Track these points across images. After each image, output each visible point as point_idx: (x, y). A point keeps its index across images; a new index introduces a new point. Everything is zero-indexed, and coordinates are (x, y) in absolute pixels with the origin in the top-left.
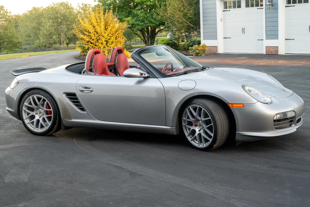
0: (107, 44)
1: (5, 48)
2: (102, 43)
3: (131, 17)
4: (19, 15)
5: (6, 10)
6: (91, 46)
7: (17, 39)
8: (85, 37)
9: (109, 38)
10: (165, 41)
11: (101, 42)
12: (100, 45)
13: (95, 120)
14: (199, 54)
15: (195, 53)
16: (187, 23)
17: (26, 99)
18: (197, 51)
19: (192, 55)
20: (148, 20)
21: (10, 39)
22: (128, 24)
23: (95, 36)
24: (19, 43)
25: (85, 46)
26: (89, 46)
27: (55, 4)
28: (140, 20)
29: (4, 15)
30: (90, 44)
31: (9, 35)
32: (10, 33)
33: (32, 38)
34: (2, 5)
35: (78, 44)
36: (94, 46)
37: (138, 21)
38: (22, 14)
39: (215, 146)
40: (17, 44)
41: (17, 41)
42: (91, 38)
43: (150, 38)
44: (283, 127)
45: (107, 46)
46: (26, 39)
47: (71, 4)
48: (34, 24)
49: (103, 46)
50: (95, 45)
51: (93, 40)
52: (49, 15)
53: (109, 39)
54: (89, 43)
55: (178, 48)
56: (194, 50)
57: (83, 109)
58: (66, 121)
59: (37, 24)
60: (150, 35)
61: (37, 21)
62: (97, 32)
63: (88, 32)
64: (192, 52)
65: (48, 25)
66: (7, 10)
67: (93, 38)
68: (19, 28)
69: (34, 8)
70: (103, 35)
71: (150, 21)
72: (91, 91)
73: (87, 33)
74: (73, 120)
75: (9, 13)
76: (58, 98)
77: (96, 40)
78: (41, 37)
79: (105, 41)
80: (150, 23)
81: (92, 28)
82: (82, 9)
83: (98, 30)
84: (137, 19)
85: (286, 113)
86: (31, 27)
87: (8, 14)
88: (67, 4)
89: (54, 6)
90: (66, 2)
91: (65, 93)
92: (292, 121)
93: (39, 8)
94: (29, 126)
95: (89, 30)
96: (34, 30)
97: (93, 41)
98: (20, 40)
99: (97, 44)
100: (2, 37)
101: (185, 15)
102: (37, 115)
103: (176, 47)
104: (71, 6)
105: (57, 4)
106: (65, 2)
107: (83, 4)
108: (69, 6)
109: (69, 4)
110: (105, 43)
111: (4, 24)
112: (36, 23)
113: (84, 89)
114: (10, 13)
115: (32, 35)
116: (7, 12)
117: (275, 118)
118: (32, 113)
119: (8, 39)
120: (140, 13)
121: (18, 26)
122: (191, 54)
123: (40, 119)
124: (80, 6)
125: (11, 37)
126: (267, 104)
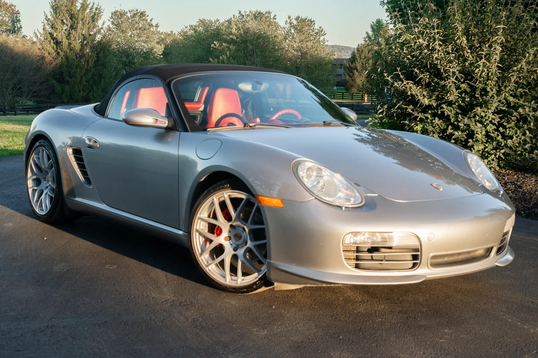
4: (173, 32)
5: (149, 21)
27: (244, 14)
29: (145, 28)
34: (142, 10)
38: (179, 30)
47: (275, 16)
52: (231, 36)
65: (227, 56)
66: (151, 20)
68: (171, 57)
69: (201, 21)
75: (154, 28)
82: (295, 28)
88: (267, 17)
90: (266, 13)
92: (415, 257)
93: (211, 22)
104: (275, 21)
105: (248, 15)
106: (263, 11)
107: (297, 19)
108: (272, 20)
111: (142, 47)
114: (157, 26)
116: (152, 25)
121: (169, 54)
124: (292, 21)
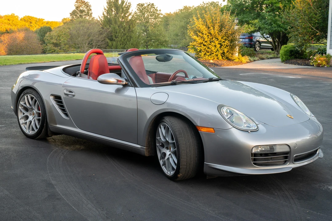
0: (220, 47)
1: (151, 46)
2: (215, 46)
3: (259, 20)
4: (171, 13)
5: (156, 8)
6: (204, 49)
7: (164, 37)
8: (197, 39)
9: (223, 40)
10: (288, 48)
11: (214, 44)
12: (213, 48)
13: (76, 128)
14: (321, 65)
15: (316, 63)
16: (312, 29)
17: (21, 98)
18: (319, 62)
19: (313, 66)
20: (277, 24)
21: (158, 37)
22: (255, 27)
23: (208, 38)
24: (165, 41)
25: (197, 47)
26: (202, 48)
27: (205, 3)
28: (268, 23)
29: (154, 12)
30: (203, 46)
31: (157, 33)
32: (158, 31)
33: (178, 38)
34: (152, 3)
35: (191, 45)
36: (207, 48)
37: (266, 25)
38: (174, 12)
39: (179, 176)
40: (164, 42)
41: (164, 40)
42: (204, 40)
43: (280, 43)
44: (272, 163)
45: (220, 49)
46: (174, 37)
48: (183, 24)
49: (216, 49)
50: (209, 48)
51: (206, 42)
53: (224, 42)
54: (201, 45)
55: (303, 57)
56: (315, 60)
57: (66, 115)
58: (51, 125)
59: (185, 24)
60: (280, 41)
61: (186, 20)
62: (211, 34)
63: (202, 33)
64: (313, 62)
67: (206, 40)
69: (185, 7)
70: (217, 38)
71: (278, 25)
72: (74, 96)
73: (200, 34)
74: (58, 126)
76: (46, 100)
77: (209, 42)
78: (187, 37)
79: (219, 44)
80: (278, 27)
81: (206, 29)
83: (212, 32)
84: (265, 22)
85: (273, 147)
86: (179, 26)
87: (158, 12)
88: (217, 4)
89: (204, 6)
91: (52, 95)
92: (286, 157)
93: (190, 7)
94: (22, 126)
95: (203, 31)
96: (182, 30)
97: (205, 44)
98: (167, 39)
99: (210, 46)
100: (149, 35)
101: (310, 19)
102: (31, 116)
103: (301, 55)
105: (208, 3)
106: (215, 1)
108: (220, 6)
109: (220, 5)
110: (220, 46)
111: (153, 22)
112: (185, 22)
113: (68, 93)
114: (160, 10)
115: (179, 34)
116: (157, 10)
117: (254, 151)
118: (26, 114)
119: (155, 37)
120: (268, 15)
121: (168, 25)
122: (311, 64)
123: (32, 121)
125: (158, 35)
126: (247, 132)
